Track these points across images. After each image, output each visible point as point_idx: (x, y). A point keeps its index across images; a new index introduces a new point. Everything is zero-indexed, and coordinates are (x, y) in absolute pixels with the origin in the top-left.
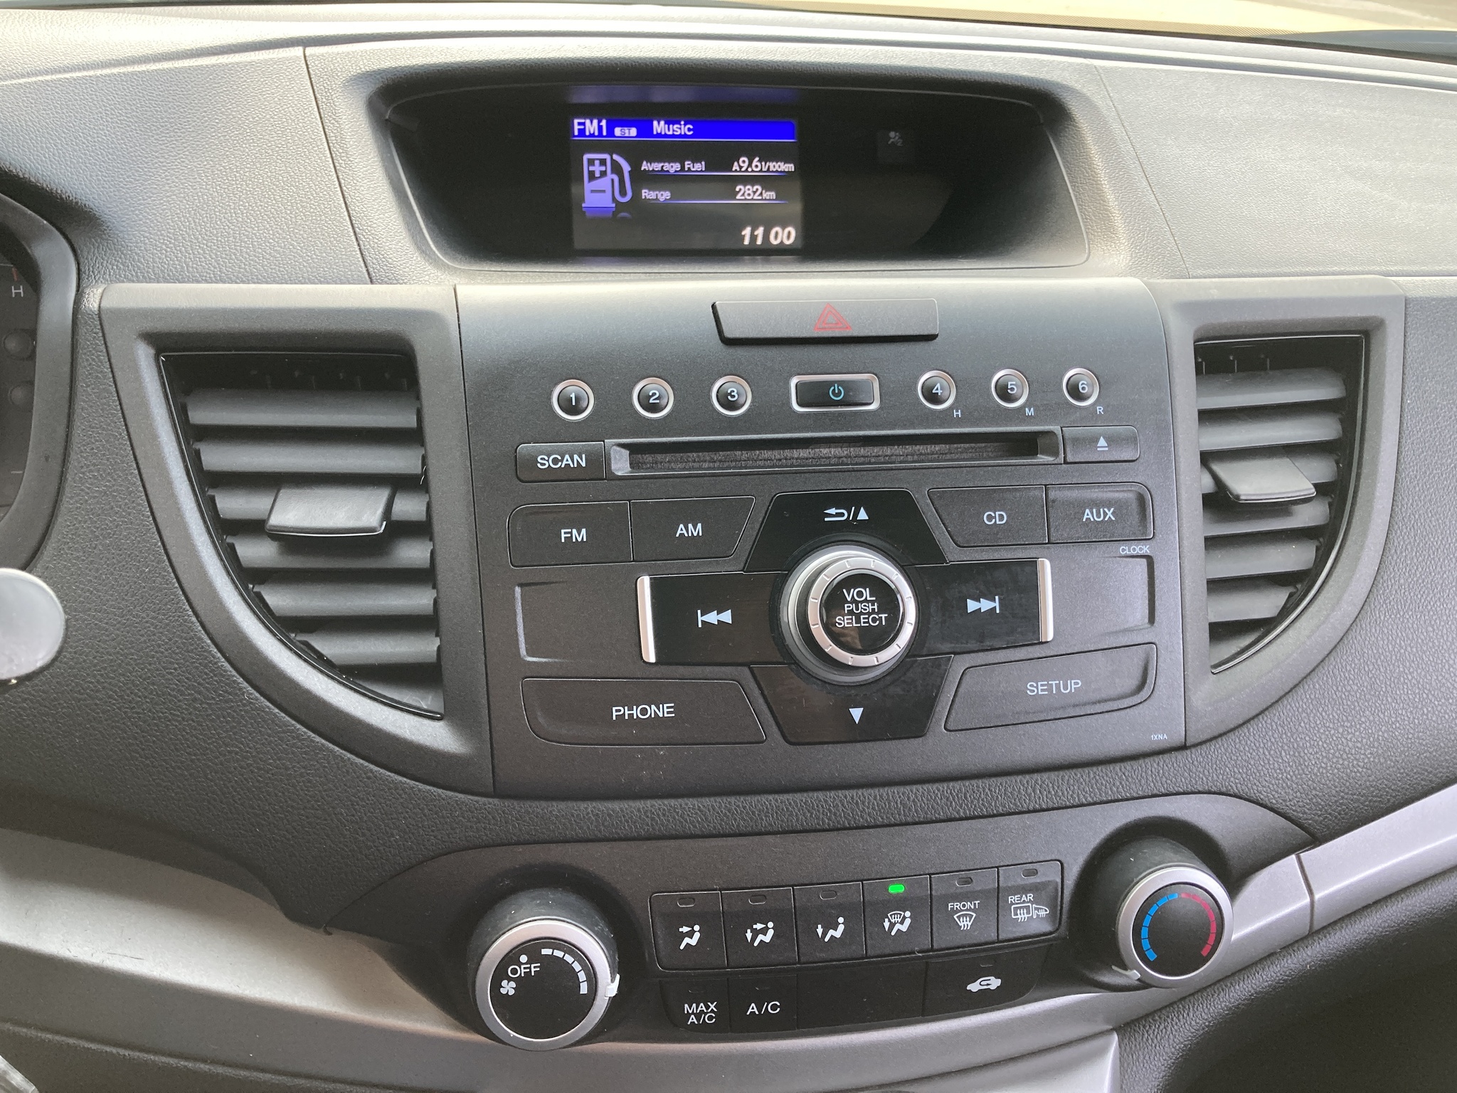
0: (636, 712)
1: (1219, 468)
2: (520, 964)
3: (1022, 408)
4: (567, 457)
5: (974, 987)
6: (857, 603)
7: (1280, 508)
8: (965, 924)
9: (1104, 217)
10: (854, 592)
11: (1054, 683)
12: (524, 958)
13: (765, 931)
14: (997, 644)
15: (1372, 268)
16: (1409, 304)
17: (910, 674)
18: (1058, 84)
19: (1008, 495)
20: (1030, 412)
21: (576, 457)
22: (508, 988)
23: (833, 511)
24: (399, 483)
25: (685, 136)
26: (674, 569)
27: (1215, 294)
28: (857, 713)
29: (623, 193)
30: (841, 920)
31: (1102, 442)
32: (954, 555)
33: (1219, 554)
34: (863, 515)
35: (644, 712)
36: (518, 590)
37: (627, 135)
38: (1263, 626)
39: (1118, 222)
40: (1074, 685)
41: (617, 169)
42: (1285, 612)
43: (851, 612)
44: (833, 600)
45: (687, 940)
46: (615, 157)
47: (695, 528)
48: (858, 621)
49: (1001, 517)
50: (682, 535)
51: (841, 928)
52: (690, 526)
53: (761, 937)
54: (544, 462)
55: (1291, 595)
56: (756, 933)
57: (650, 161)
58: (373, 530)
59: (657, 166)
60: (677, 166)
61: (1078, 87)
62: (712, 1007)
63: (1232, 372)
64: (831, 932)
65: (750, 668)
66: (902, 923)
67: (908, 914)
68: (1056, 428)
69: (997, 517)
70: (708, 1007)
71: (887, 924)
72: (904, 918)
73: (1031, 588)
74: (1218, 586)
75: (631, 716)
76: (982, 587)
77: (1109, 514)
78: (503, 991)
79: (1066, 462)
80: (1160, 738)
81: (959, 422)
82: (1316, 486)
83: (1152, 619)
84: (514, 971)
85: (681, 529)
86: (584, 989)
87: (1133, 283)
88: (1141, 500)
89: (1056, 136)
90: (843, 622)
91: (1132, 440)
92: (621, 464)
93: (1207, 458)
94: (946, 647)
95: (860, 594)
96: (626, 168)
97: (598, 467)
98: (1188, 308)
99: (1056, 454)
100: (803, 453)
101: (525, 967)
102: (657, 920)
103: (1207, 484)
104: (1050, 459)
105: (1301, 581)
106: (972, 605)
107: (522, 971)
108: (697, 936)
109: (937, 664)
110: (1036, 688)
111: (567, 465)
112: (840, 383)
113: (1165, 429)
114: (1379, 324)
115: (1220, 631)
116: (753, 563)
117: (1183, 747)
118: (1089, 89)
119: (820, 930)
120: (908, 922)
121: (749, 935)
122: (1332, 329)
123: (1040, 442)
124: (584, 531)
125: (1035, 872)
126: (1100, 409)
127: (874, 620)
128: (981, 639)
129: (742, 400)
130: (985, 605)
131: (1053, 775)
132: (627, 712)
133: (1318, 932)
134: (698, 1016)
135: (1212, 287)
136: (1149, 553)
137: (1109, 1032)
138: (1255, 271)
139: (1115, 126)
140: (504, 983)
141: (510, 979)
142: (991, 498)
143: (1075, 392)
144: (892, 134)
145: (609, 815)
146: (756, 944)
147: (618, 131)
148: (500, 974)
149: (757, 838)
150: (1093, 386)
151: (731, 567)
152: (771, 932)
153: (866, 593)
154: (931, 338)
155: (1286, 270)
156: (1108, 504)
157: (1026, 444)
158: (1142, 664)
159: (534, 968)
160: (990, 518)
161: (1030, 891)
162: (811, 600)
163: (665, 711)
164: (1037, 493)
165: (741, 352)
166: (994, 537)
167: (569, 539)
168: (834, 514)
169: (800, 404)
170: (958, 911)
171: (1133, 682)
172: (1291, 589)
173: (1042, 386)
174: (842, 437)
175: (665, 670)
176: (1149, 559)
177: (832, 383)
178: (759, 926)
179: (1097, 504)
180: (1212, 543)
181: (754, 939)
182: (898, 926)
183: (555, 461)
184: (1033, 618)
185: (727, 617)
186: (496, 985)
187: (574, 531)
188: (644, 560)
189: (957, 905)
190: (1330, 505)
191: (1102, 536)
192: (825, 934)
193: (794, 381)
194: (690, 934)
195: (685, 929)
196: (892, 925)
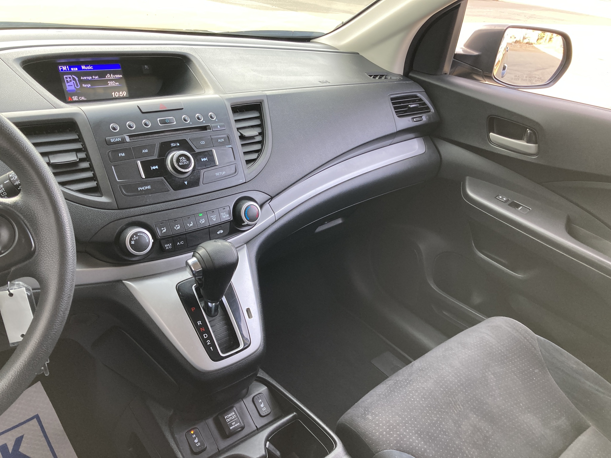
0: (143, 188)
1: (240, 131)
2: (134, 237)
3: (202, 121)
4: (117, 139)
5: (218, 233)
6: (182, 160)
7: (252, 137)
8: (214, 220)
9: (205, 83)
10: (181, 158)
11: (220, 173)
12: (135, 236)
13: (178, 227)
14: (209, 166)
15: (260, 90)
16: (267, 96)
17: (194, 174)
18: (186, 53)
19: (204, 138)
20: (204, 122)
21: (118, 139)
22: (133, 243)
23: (172, 144)
24: (77, 151)
25: (91, 69)
26: (144, 159)
27: (232, 97)
28: (186, 183)
29: (78, 86)
30: (192, 222)
31: (219, 126)
32: (197, 151)
33: (244, 147)
34: (178, 144)
35: (145, 188)
36: (113, 167)
37: (75, 70)
38: (254, 160)
39: (209, 84)
40: (224, 173)
41: (74, 79)
42: (258, 157)
43: (182, 162)
44: (178, 161)
45: (163, 231)
46: (73, 76)
47: (146, 150)
48: (183, 163)
49: (204, 142)
50: (144, 152)
51: (192, 224)
52: (145, 150)
53: (177, 228)
54: (112, 141)
55: (258, 154)
56: (176, 227)
57: (83, 77)
58: (76, 160)
59: (85, 78)
60: (91, 78)
61: (191, 54)
62: (170, 244)
63: (238, 112)
64: (190, 225)
65: (164, 177)
66: (203, 221)
67: (204, 219)
68: (210, 125)
69: (203, 143)
70: (170, 245)
71: (200, 222)
72: (203, 220)
73: (212, 155)
74: (245, 153)
75: (142, 189)
76: (204, 156)
77: (223, 140)
78: (132, 243)
79: (213, 131)
80: (241, 181)
81: (191, 125)
82: (259, 133)
83: (235, 159)
84: (133, 239)
85: (143, 151)
86: (147, 241)
87: (217, 96)
88: (228, 137)
89: (189, 65)
90: (180, 164)
91: (223, 126)
92: (128, 139)
93: (238, 129)
94: (199, 168)
95: (182, 158)
96: (77, 79)
97: (123, 141)
98: (229, 100)
99: (211, 129)
100: (162, 134)
101: (135, 238)
102: (157, 228)
103: (239, 134)
104: (209, 131)
105: (259, 151)
106: (202, 160)
107: (135, 239)
108: (165, 230)
109: (199, 172)
110: (217, 174)
111: (117, 141)
112: (167, 119)
113: (229, 123)
114: (263, 100)
115: (248, 162)
116: (160, 155)
117: (245, 183)
118: (194, 54)
119: (188, 225)
120: (204, 221)
121: (175, 228)
122: (254, 102)
123: (207, 128)
124: (124, 154)
125: (225, 209)
126: (217, 120)
127: (186, 163)
128: (205, 166)
129: (149, 124)
130: (205, 159)
131: (224, 190)
132: (141, 189)
133: (277, 220)
134: (168, 247)
135: (232, 96)
136: (231, 147)
137: (245, 244)
138: (238, 92)
139: (202, 62)
140: (132, 242)
141: (133, 241)
142: (201, 139)
143: (211, 117)
144: (146, 66)
145: (143, 209)
146: (177, 229)
147: (72, 69)
148: (131, 240)
149: (172, 210)
150: (214, 116)
151: (155, 157)
152: (179, 227)
153: (184, 158)
154: (183, 109)
155: (244, 91)
156: (222, 138)
157: (204, 128)
158: (235, 168)
159: (137, 238)
160: (202, 143)
161: (225, 212)
162: (174, 160)
163: (149, 187)
164: (209, 137)
165: (146, 114)
166: (203, 146)
167: (121, 156)
168: (173, 145)
169: (161, 124)
170: (212, 218)
171: (234, 171)
172: (258, 153)
173: (205, 116)
174: (170, 130)
175: (146, 179)
176: (232, 148)
177: (166, 119)
178: (177, 226)
179: (221, 138)
180: (243, 145)
181: (176, 228)
182: (202, 222)
183: (114, 140)
184: (214, 161)
185: (157, 167)
186: (130, 243)
187: (122, 154)
188: (138, 158)
189: (212, 216)
190: (262, 137)
191: (223, 144)
192: (189, 226)
193: (158, 119)
194: (164, 230)
195: (163, 229)
196: (201, 222)
